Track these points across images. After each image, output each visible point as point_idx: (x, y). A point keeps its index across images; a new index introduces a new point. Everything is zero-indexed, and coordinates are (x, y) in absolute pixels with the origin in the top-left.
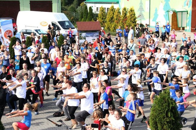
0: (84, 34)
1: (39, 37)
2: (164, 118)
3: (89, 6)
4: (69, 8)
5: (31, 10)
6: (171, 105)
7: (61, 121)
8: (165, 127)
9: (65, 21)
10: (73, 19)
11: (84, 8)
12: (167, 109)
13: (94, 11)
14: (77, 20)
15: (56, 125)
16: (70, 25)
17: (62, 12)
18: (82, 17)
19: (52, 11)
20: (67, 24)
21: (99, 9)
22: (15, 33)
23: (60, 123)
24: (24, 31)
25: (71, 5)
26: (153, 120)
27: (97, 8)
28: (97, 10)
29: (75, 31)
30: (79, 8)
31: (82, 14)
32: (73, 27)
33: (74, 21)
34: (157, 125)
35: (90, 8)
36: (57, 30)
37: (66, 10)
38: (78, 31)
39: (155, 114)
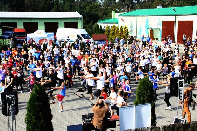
0: (96, 42)
1: (70, 44)
2: (145, 93)
3: (100, 25)
4: (88, 26)
5: (65, 28)
6: (149, 86)
7: (82, 95)
8: (145, 99)
9: (85, 34)
10: (90, 33)
11: (97, 26)
12: (147, 88)
13: (103, 28)
14: (93, 33)
15: (80, 97)
16: (88, 36)
17: (83, 29)
18: (95, 32)
19: (77, 28)
20: (86, 36)
21: (106, 27)
22: (55, 41)
23: (81, 96)
24: (61, 40)
25: (89, 25)
26: (138, 94)
27: (105, 26)
28: (105, 27)
29: (91, 40)
30: (94, 26)
31: (96, 29)
32: (90, 37)
33: (90, 34)
34: (140, 98)
35: (101, 26)
36: (80, 39)
37: (86, 27)
38: (93, 40)
39: (139, 91)
